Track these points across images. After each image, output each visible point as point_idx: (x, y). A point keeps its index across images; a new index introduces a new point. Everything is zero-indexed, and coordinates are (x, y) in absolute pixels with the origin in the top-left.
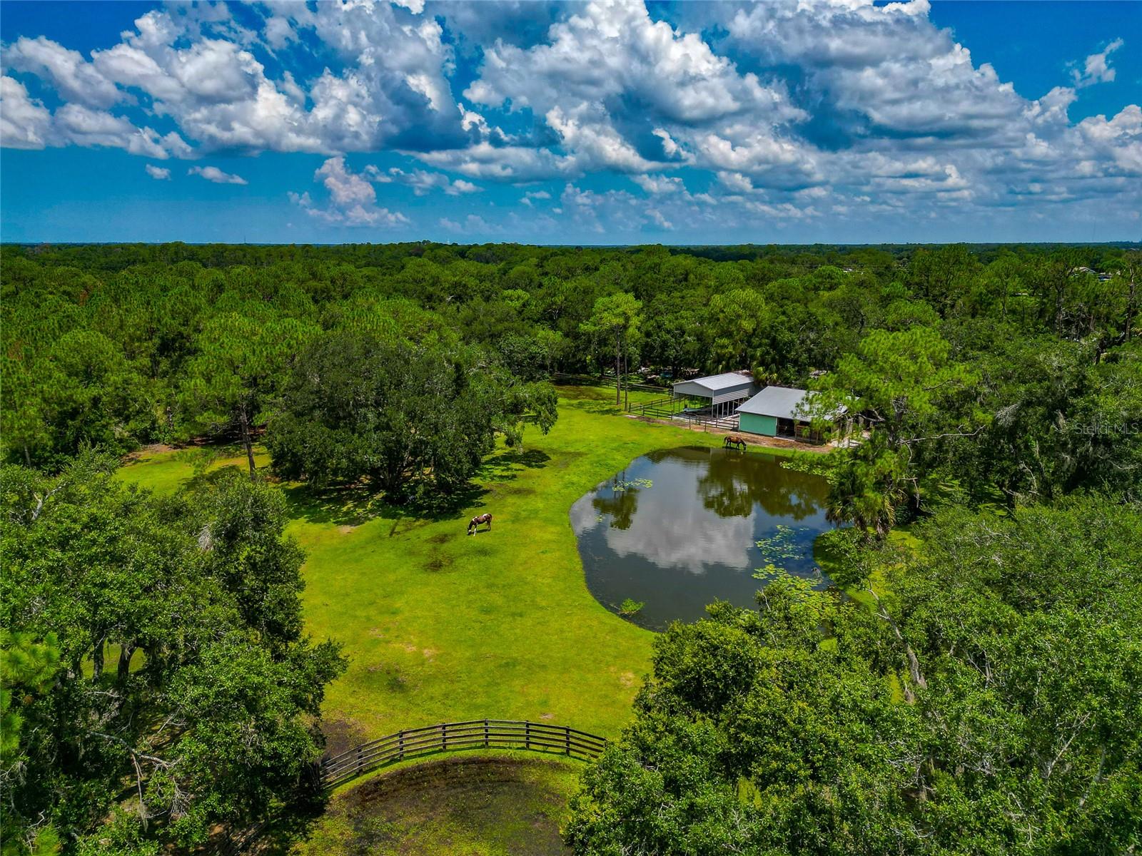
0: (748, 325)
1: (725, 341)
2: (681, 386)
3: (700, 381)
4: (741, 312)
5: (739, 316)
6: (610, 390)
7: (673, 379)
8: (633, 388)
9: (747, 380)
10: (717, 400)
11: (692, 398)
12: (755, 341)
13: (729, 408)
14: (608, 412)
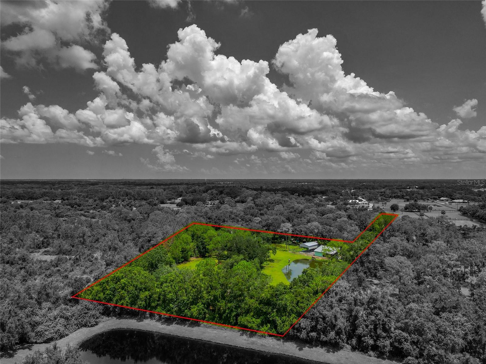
0: (316, 231)
1: (311, 234)
2: (302, 245)
3: (305, 244)
4: (315, 228)
5: (314, 229)
6: (284, 245)
7: (299, 242)
8: (290, 245)
9: (317, 244)
10: (310, 249)
11: (304, 248)
12: (318, 235)
13: (313, 250)
14: (284, 251)
